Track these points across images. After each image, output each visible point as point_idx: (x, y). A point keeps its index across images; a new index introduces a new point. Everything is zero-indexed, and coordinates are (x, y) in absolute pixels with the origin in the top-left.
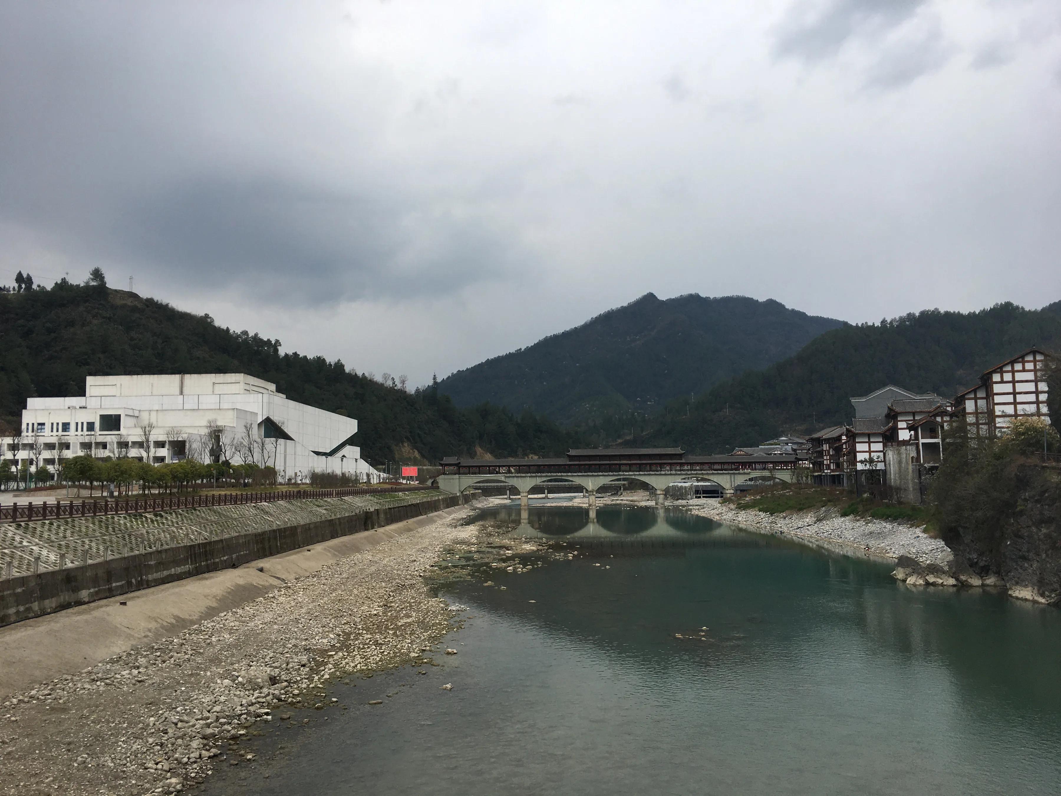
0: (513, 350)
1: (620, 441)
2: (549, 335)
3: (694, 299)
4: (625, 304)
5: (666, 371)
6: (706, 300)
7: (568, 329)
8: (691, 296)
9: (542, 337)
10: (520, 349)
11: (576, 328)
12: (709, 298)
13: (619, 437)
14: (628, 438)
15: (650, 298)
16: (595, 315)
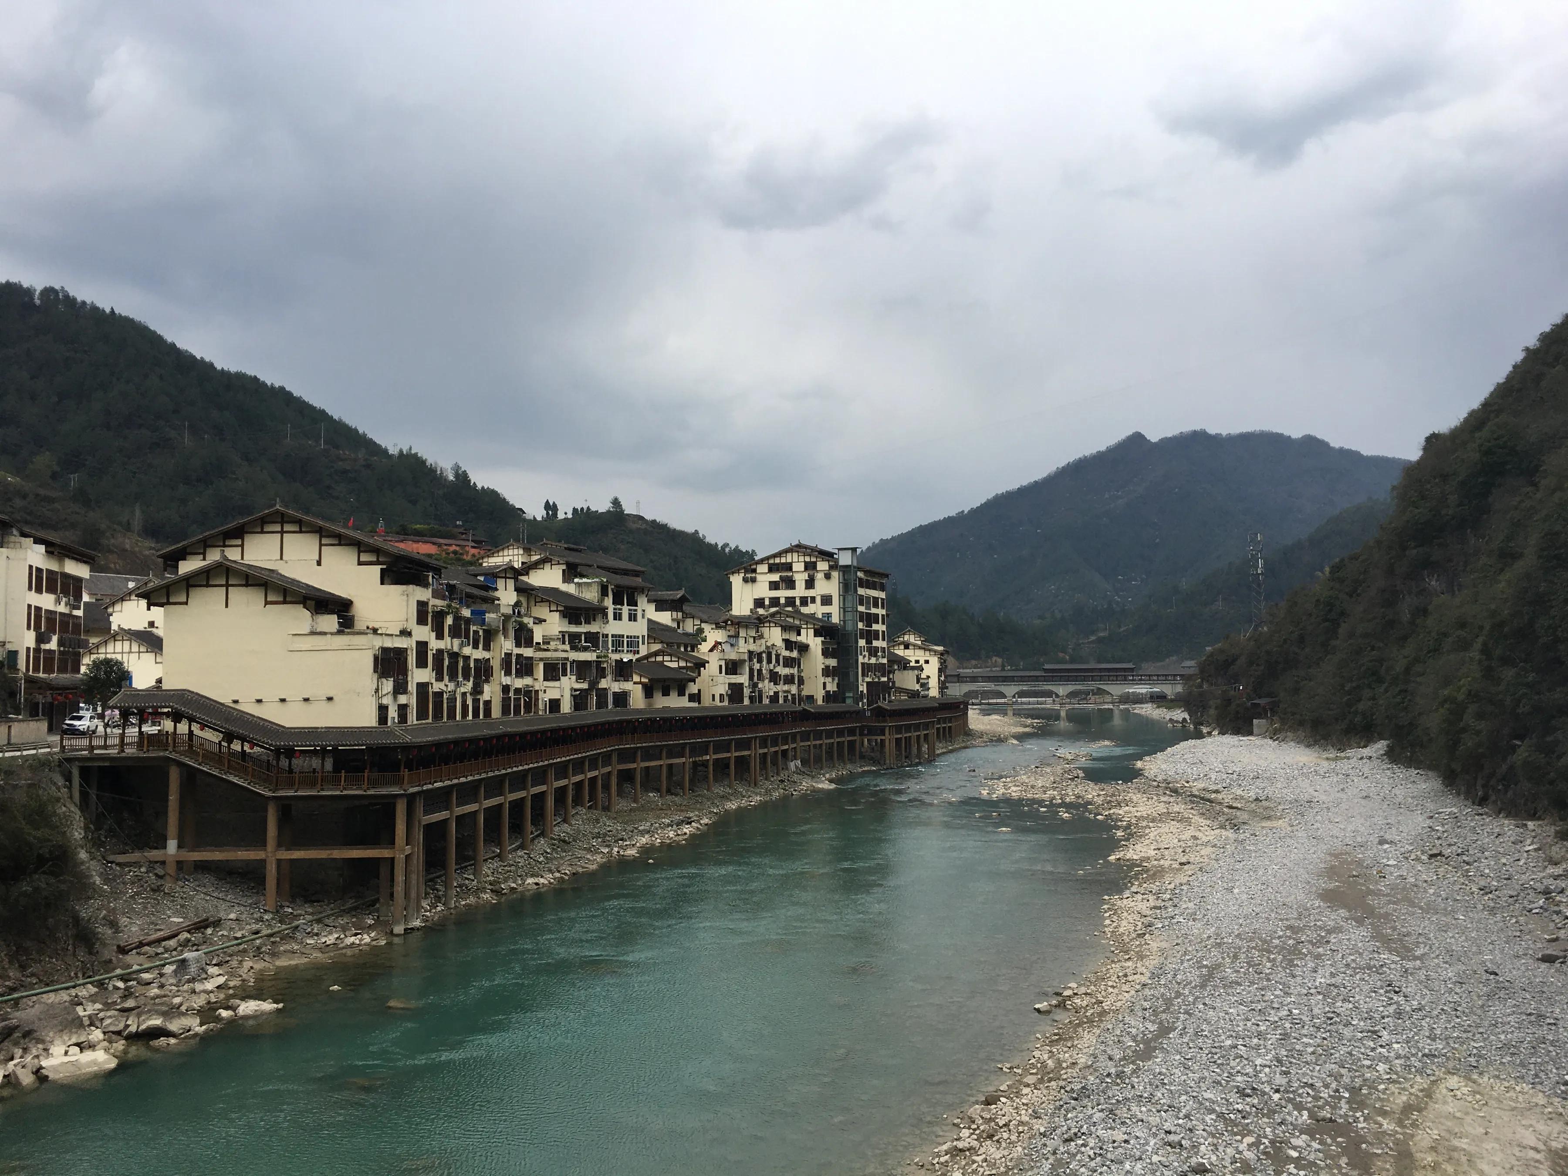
0: (953, 513)
1: (1093, 638)
2: (1000, 492)
3: (1198, 438)
4: (1103, 448)
5: (1158, 540)
6: (1217, 438)
7: (1025, 483)
8: (1195, 433)
9: (990, 496)
10: (963, 511)
11: (1036, 482)
12: (1221, 434)
13: (1093, 632)
14: (1102, 634)
15: (1137, 439)
16: (1062, 463)
